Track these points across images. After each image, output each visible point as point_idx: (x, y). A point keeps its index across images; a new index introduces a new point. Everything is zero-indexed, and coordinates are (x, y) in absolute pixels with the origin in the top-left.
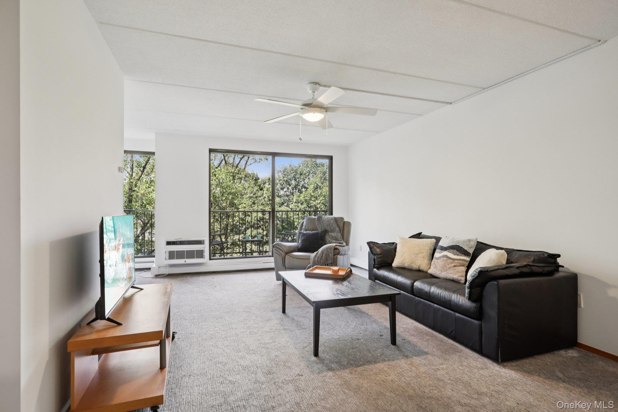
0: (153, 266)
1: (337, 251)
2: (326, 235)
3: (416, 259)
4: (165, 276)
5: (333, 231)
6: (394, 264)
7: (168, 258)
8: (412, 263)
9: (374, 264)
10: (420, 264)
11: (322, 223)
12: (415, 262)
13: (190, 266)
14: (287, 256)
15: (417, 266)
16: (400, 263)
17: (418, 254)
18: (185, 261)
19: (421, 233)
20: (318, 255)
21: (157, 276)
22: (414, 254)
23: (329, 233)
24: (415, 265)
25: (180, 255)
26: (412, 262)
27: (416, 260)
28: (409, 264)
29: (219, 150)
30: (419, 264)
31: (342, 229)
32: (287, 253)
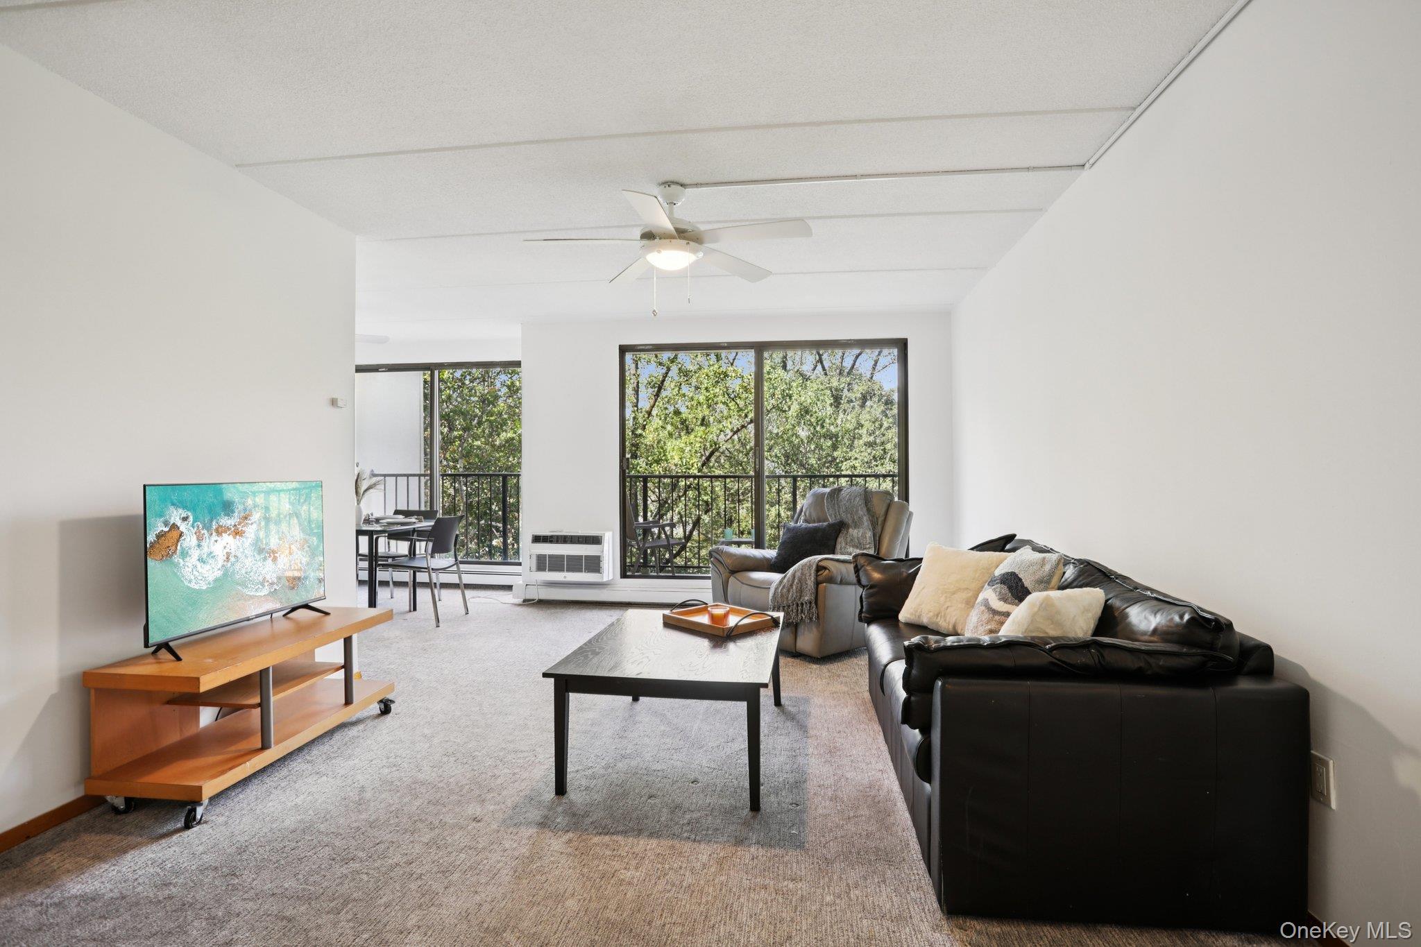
0: (516, 581)
1: (825, 573)
2: (841, 534)
3: (948, 604)
4: (533, 604)
5: (857, 525)
6: (904, 615)
7: (534, 567)
8: (937, 615)
9: (861, 611)
10: (956, 620)
11: (838, 504)
12: (945, 614)
13: (576, 588)
14: (732, 580)
15: (949, 623)
16: (912, 614)
17: (954, 593)
18: (565, 577)
19: (1014, 536)
20: (785, 580)
21: (528, 603)
22: (946, 592)
23: (850, 530)
24: (945, 620)
25: (555, 563)
26: (936, 613)
27: (948, 607)
28: (930, 618)
29: (639, 348)
30: (954, 620)
31: (880, 520)
32: (733, 572)
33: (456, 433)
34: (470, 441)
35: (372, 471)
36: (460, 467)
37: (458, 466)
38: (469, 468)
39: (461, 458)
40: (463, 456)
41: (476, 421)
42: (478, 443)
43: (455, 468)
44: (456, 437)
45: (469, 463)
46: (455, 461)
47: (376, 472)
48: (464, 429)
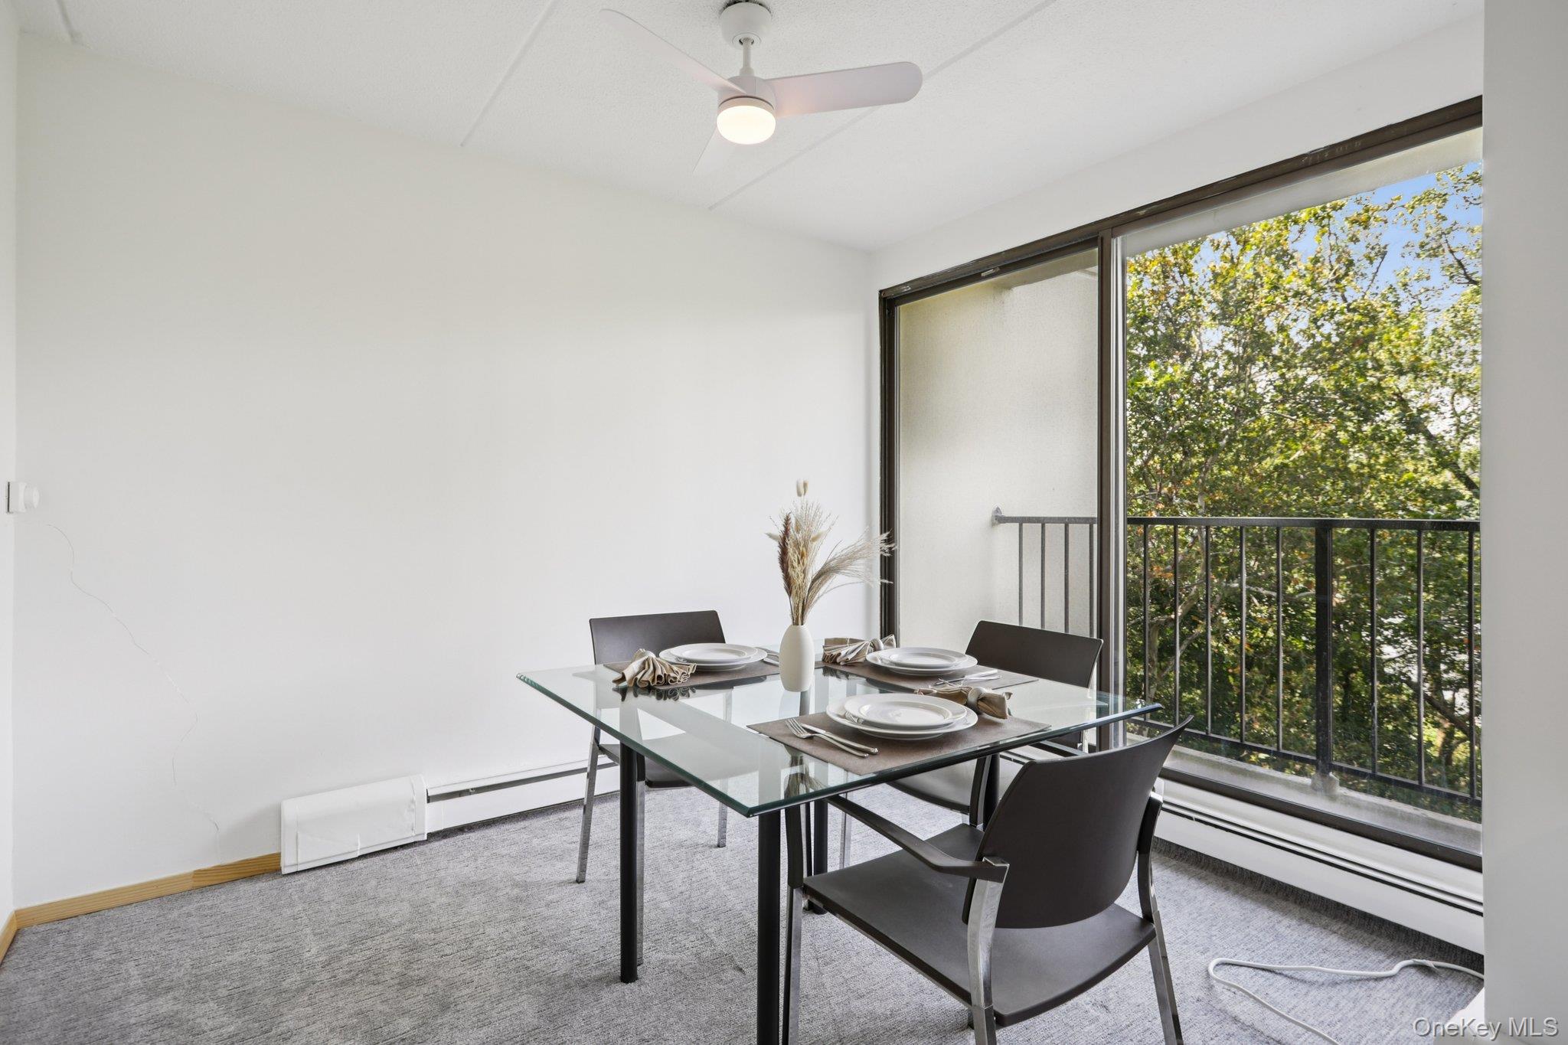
33: (1194, 461)
34: (1216, 471)
35: (998, 510)
36: (1201, 507)
37: (1197, 506)
38: (1213, 508)
39: (1201, 494)
40: (1204, 492)
41: (1225, 441)
42: (1227, 473)
43: (1191, 508)
44: (1194, 466)
45: (1214, 502)
46: (1194, 498)
47: (1006, 513)
48: (1206, 454)
